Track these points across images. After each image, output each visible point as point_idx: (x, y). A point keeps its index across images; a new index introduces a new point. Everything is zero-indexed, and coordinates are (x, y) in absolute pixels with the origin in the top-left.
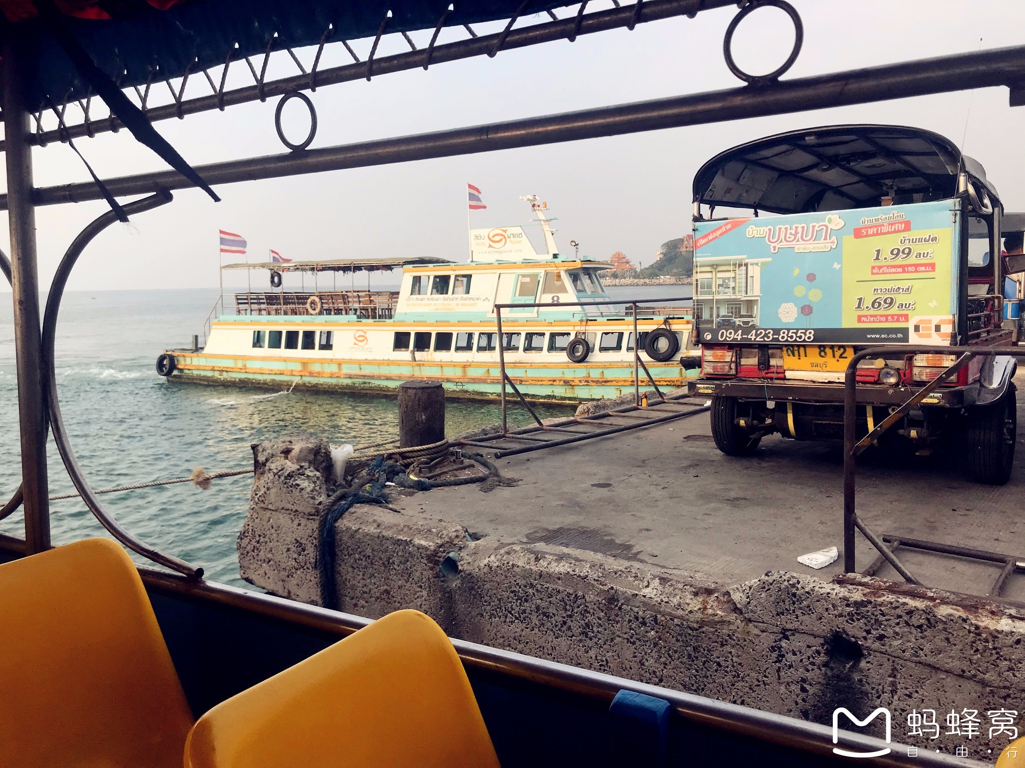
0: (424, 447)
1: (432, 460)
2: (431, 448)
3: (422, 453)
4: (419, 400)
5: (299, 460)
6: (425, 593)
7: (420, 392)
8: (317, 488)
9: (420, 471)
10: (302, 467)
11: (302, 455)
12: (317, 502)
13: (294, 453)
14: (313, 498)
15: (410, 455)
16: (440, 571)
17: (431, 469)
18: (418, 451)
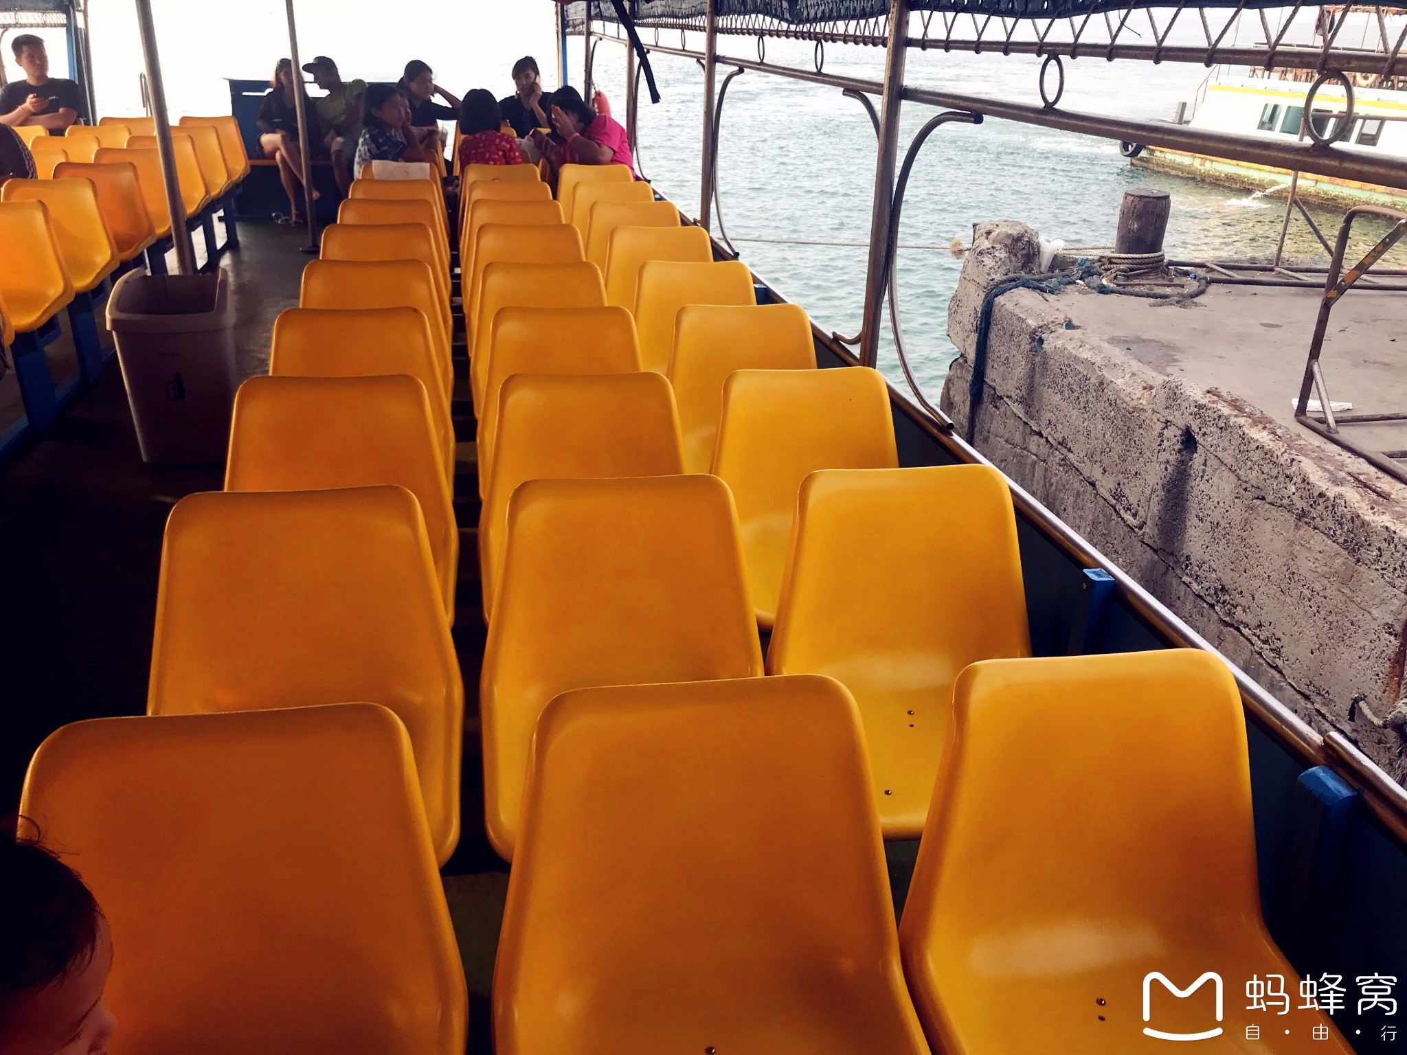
0: (1130, 256)
1: (1131, 270)
2: (1136, 259)
3: (1126, 261)
4: (1135, 208)
5: (994, 241)
6: (1023, 363)
7: (1137, 200)
8: (996, 267)
9: (1115, 278)
10: (993, 248)
11: (999, 238)
12: (990, 278)
13: (993, 235)
14: (989, 274)
15: (1115, 261)
16: (1035, 347)
17: (1128, 277)
18: (1124, 259)
